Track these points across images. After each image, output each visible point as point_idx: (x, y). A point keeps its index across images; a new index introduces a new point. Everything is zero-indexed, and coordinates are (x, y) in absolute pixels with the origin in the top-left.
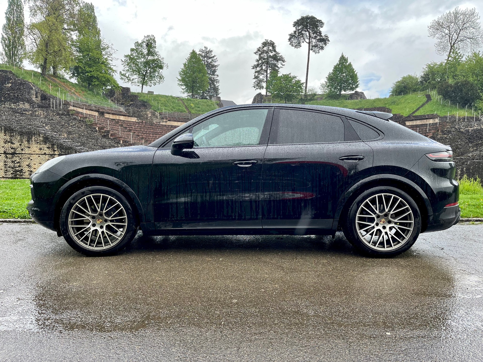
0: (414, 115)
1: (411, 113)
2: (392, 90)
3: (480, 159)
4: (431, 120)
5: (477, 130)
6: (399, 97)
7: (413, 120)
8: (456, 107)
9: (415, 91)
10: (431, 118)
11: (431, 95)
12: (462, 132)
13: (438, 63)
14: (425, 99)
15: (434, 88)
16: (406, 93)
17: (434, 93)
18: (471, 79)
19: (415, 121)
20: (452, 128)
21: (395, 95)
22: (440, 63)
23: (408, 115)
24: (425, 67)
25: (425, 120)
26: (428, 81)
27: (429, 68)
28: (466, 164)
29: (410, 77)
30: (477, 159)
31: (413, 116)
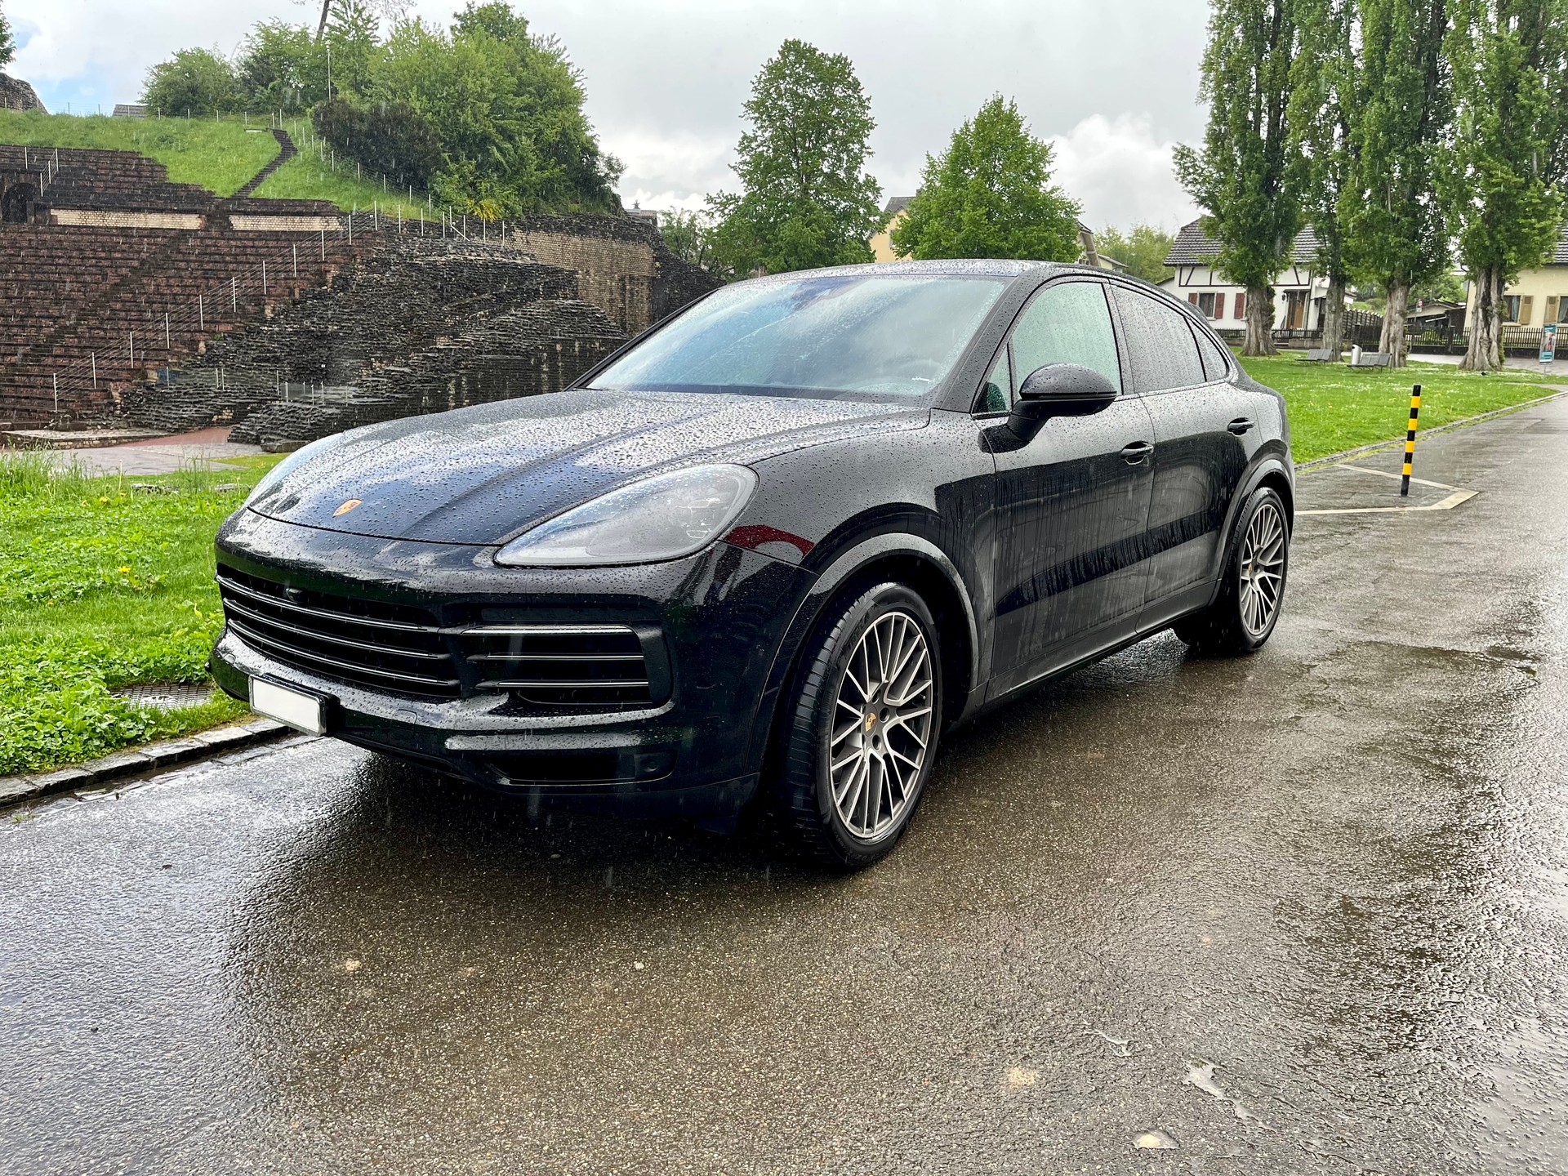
0: (252, 195)
1: (240, 186)
2: (146, 91)
3: (494, 352)
4: (318, 219)
5: (457, 263)
6: (177, 120)
7: (255, 213)
8: (379, 187)
9: (227, 107)
10: (316, 214)
11: (289, 134)
12: (419, 269)
13: (295, 29)
14: (276, 147)
15: (293, 111)
16: (200, 113)
17: (298, 128)
18: (416, 104)
19: (263, 218)
20: (389, 254)
21: (163, 113)
22: (299, 29)
23: (231, 193)
24: (253, 32)
25: (297, 219)
26: (270, 85)
27: (267, 38)
28: (466, 367)
29: (202, 58)
30: (488, 353)
31: (253, 200)
